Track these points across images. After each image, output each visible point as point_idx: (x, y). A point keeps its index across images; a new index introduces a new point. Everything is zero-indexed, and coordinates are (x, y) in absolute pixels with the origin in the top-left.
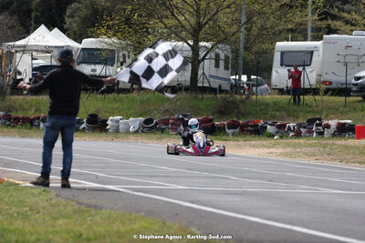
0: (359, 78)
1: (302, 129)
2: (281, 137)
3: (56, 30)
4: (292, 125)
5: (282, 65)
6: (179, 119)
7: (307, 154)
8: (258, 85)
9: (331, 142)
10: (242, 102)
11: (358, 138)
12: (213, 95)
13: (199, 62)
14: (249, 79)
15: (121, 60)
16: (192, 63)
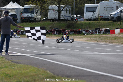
0: (111, 15)
1: (93, 32)
2: (87, 34)
3: (16, 3)
4: (90, 30)
5: (87, 12)
6: (55, 30)
7: (94, 40)
8: (79, 18)
9: (102, 36)
10: (75, 24)
11: (111, 34)
12: (65, 22)
13: (61, 11)
14: (77, 16)
15: (36, 12)
16: (59, 12)
